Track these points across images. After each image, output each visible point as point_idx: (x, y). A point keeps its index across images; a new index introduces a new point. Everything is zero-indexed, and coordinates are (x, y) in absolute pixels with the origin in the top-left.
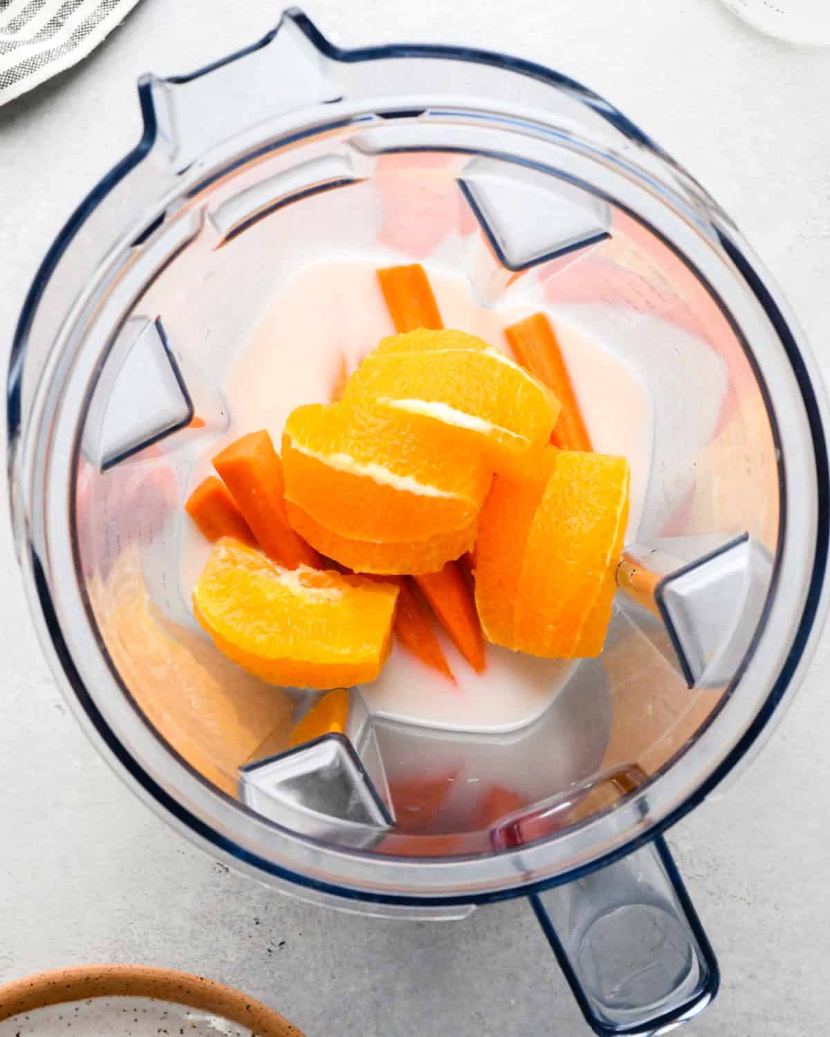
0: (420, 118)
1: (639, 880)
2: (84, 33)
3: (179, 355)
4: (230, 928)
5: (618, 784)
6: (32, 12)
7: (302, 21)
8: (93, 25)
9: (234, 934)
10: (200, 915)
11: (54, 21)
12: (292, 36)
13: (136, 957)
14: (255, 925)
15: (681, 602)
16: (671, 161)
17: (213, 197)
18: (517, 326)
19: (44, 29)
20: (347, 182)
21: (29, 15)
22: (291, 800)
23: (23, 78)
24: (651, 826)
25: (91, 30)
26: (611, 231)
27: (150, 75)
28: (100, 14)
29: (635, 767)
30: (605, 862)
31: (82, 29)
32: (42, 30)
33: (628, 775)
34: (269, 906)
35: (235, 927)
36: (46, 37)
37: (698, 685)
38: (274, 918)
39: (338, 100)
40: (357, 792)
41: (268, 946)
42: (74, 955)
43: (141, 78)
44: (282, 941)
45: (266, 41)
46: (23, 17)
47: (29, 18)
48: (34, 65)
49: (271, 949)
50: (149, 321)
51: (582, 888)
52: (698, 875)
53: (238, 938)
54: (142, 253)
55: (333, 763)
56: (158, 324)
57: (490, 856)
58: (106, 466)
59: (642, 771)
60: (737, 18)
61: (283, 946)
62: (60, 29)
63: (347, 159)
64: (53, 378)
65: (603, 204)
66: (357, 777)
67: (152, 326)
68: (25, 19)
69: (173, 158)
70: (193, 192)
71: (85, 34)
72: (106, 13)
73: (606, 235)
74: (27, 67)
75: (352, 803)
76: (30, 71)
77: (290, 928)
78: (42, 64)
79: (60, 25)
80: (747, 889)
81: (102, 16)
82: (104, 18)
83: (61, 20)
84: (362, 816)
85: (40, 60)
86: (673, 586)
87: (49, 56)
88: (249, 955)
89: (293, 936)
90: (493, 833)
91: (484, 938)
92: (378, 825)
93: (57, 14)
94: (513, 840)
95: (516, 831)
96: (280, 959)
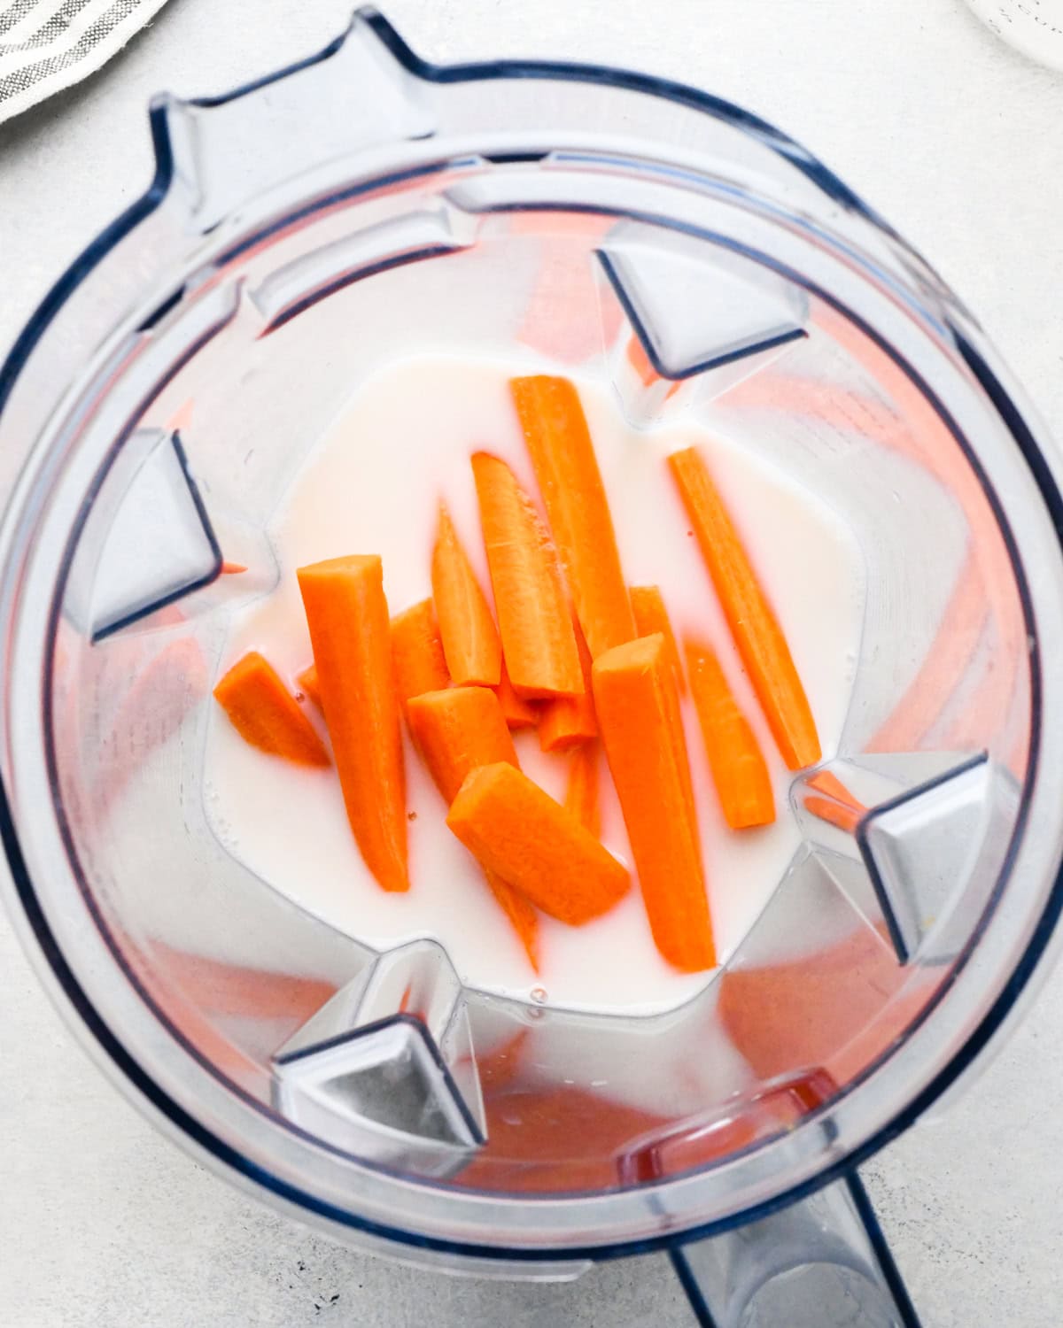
0: (543, 163)
1: (824, 1229)
2: (97, 36)
3: (205, 483)
4: (265, 1274)
5: (798, 1097)
6: (27, 6)
7: (379, 24)
8: (110, 26)
9: (270, 1282)
10: (222, 1256)
11: (56, 19)
12: (365, 44)
13: (132, 1311)
14: (298, 1271)
15: (892, 844)
16: (891, 232)
17: (255, 266)
18: (680, 454)
19: (42, 29)
20: (442, 251)
21: (22, 11)
22: (343, 1105)
23: (11, 96)
24: (840, 1157)
25: (107, 33)
26: (807, 328)
27: (165, 95)
28: (120, 11)
29: (821, 1073)
30: (773, 1207)
31: (95, 31)
32: (39, 31)
33: (812, 1084)
34: (318, 1246)
35: (272, 1273)
36: (45, 40)
37: (912, 960)
38: (325, 1261)
39: (429, 136)
40: (435, 1096)
41: (315, 1301)
42: (48, 1305)
43: (153, 99)
44: (335, 1295)
45: (330, 52)
46: (14, 12)
47: (22, 15)
48: (27, 79)
49: (319, 1305)
50: (163, 437)
51: (746, 1240)
52: (911, 1221)
53: (274, 1289)
54: (151, 341)
55: (403, 1055)
56: (176, 440)
57: (614, 1192)
58: (99, 635)
59: (830, 1080)
60: (998, 39)
61: (335, 1301)
62: (64, 30)
63: (443, 217)
64: (23, 512)
65: (796, 289)
66: (435, 1076)
67: (167, 443)
68: (17, 16)
69: (195, 211)
70: (226, 259)
71: (99, 38)
72: (128, 10)
73: (800, 333)
74: (17, 81)
75: (427, 1112)
76: (20, 86)
77: (347, 1277)
78: (38, 77)
79: (64, 25)
80: (980, 1243)
81: (123, 14)
82: (125, 17)
83: (66, 18)
84: (442, 1130)
85: (35, 72)
86: (882, 822)
87: (48, 67)
88: (289, 1313)
89: (351, 1288)
90: (621, 1160)
91: (614, 1298)
92: (463, 1144)
93: (61, 9)
94: (649, 1169)
95: (653, 1158)
96: (333, 1319)
